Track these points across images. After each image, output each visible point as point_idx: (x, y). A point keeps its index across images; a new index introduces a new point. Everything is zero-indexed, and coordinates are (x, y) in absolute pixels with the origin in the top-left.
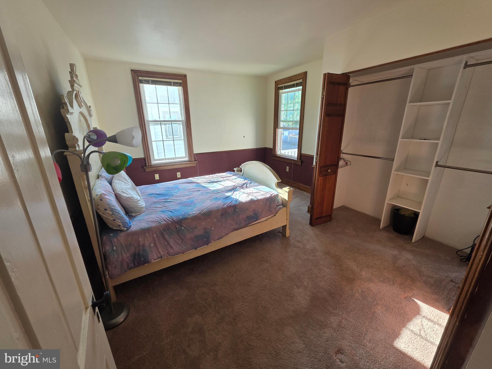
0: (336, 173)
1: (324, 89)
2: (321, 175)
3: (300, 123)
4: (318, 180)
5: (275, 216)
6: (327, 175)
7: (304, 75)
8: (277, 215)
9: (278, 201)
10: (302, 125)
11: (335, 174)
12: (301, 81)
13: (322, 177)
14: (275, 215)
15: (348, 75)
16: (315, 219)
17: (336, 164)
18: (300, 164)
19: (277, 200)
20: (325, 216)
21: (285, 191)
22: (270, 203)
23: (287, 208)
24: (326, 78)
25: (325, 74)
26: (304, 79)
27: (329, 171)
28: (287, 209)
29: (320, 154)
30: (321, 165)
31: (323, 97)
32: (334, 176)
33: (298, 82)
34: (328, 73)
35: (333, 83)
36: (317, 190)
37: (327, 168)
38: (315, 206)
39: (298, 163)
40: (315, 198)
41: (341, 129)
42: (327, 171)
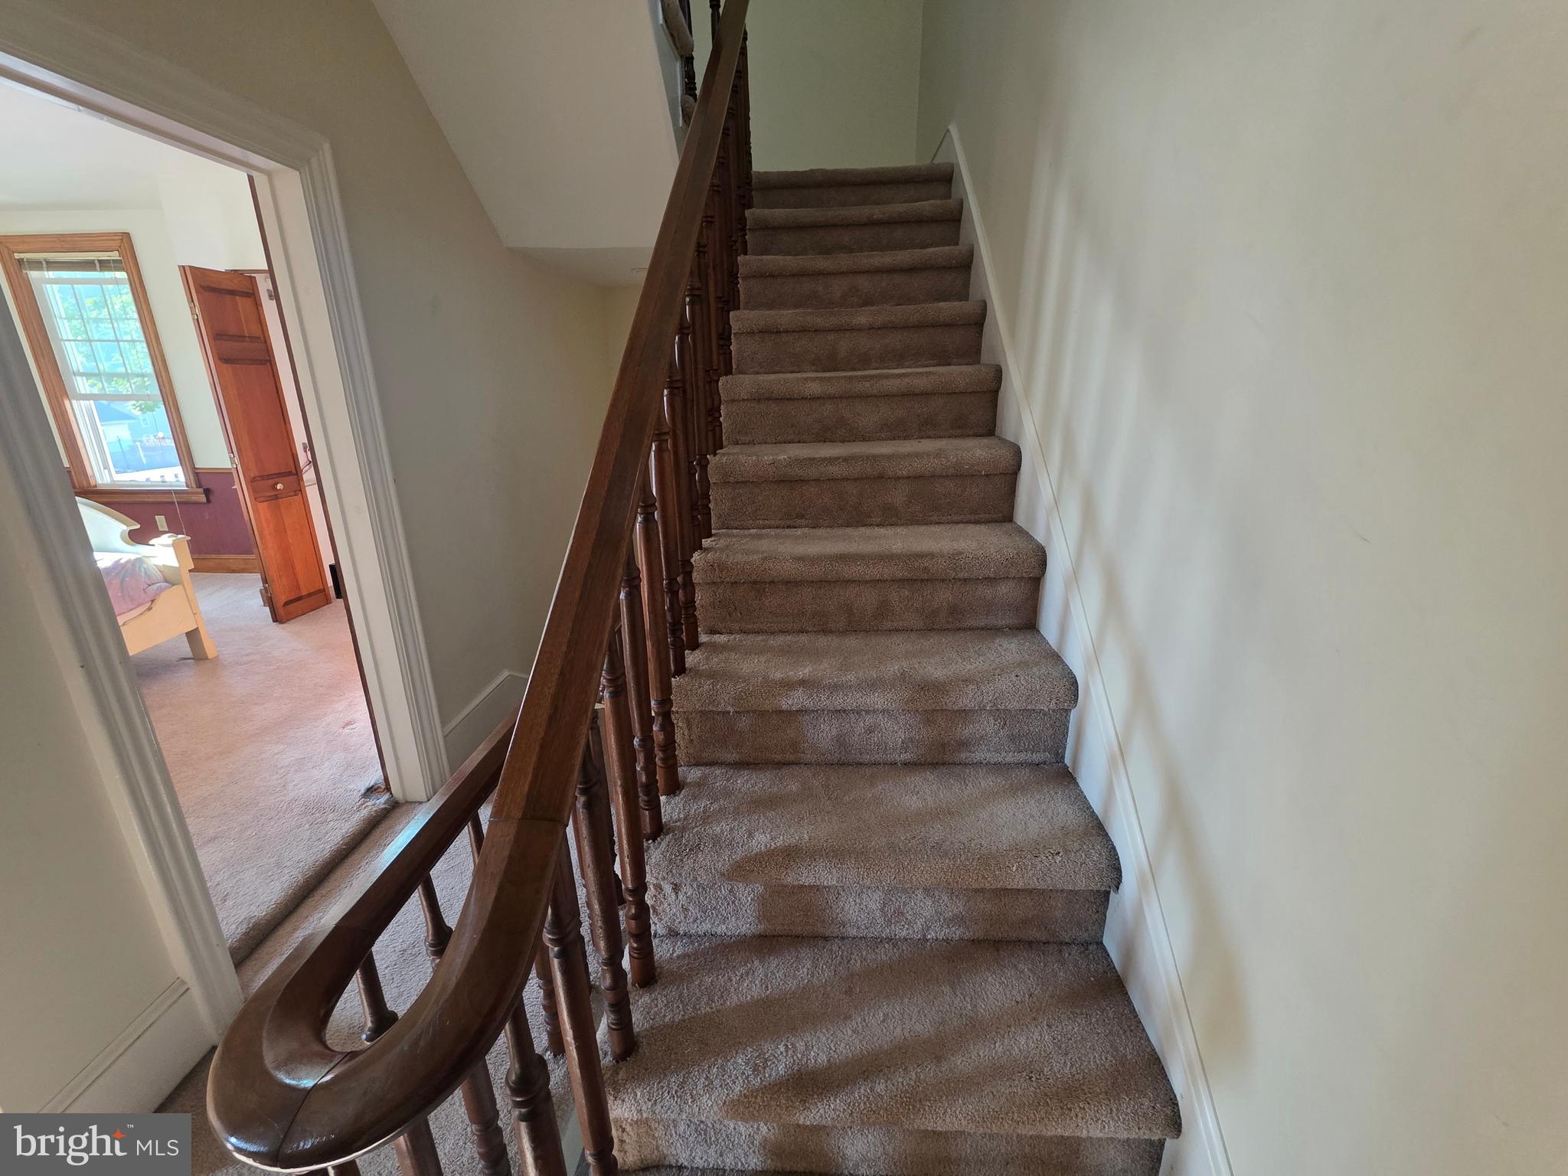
0: (301, 491)
1: (193, 302)
2: (261, 499)
4: (256, 511)
5: (150, 612)
6: (276, 497)
7: (122, 240)
8: (156, 607)
9: (146, 573)
11: (300, 494)
12: (115, 255)
13: (265, 503)
14: (150, 609)
15: (250, 277)
16: (284, 606)
18: (205, 500)
19: (143, 569)
20: (310, 595)
21: (163, 545)
22: (122, 581)
23: (183, 585)
24: (190, 281)
25: (184, 267)
26: (124, 253)
27: (279, 486)
28: (185, 589)
29: (239, 450)
30: (253, 478)
31: (197, 319)
32: (299, 498)
33: (104, 256)
34: (191, 267)
35: (214, 290)
36: (261, 534)
37: (271, 482)
38: (273, 573)
39: (194, 498)
40: (263, 554)
41: (278, 393)
42: (274, 487)
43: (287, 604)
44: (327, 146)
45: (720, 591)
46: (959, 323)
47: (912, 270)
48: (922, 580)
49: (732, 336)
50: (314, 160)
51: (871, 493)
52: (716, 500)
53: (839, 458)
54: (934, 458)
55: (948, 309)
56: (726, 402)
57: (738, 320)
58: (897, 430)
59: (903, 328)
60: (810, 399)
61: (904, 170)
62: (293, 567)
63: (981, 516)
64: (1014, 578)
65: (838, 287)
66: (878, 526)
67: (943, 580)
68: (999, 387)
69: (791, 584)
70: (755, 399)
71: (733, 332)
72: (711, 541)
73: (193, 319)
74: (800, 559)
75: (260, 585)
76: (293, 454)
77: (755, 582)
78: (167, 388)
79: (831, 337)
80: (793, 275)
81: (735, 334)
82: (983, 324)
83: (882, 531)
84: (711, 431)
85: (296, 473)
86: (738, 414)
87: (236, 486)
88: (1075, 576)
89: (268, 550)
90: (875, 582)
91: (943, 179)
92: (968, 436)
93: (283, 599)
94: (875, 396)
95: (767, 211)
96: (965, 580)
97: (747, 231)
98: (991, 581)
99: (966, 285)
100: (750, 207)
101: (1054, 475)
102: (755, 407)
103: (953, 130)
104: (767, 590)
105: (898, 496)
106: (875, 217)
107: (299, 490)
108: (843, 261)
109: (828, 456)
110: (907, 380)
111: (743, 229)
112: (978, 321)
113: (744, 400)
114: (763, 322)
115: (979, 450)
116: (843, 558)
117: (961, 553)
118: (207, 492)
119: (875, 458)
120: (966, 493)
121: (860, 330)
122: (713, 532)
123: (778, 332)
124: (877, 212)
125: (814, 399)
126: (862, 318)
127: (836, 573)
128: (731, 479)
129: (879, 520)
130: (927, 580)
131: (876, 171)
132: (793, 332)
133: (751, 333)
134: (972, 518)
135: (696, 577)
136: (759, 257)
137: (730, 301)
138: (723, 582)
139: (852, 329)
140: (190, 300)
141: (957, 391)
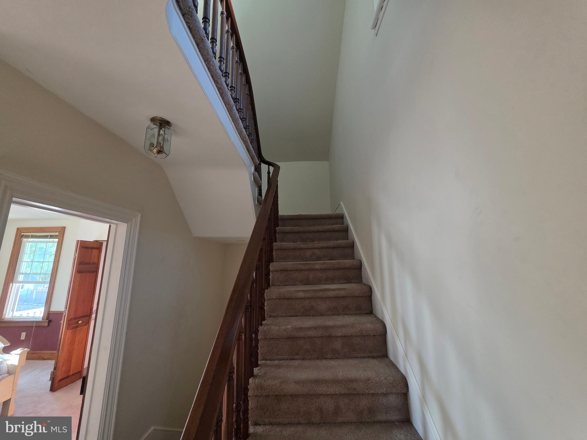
0: (89, 323)
1: (76, 252)
2: (70, 328)
3: (52, 276)
4: (65, 334)
6: (77, 327)
7: (62, 229)
10: (54, 278)
11: (88, 325)
12: (57, 234)
13: (71, 330)
15: (101, 242)
16: (58, 382)
17: (89, 315)
18: (46, 324)
20: (73, 375)
21: (16, 354)
23: (15, 375)
24: (78, 244)
25: (78, 240)
26: (61, 233)
27: (80, 322)
29: (69, 307)
30: (70, 318)
31: (75, 258)
32: (87, 326)
33: (53, 234)
34: (81, 241)
35: (86, 248)
36: (63, 345)
37: (77, 320)
38: (60, 364)
39: (43, 324)
40: (60, 355)
41: (95, 283)
42: (78, 322)
43: (60, 380)
44: (140, 216)
45: (260, 400)
46: (353, 268)
47: (334, 248)
48: (354, 394)
49: (271, 272)
50: (134, 220)
51: (326, 343)
52: (261, 346)
53: (312, 328)
54: (351, 328)
55: (348, 262)
56: (267, 299)
57: (273, 266)
58: (335, 312)
59: (333, 269)
60: (300, 298)
61: (327, 215)
62: (71, 361)
63: (374, 354)
64: (395, 393)
65: (308, 253)
66: (330, 359)
67: (363, 394)
68: (372, 295)
69: (294, 396)
70: (278, 299)
71: (271, 270)
72: (258, 370)
73: (74, 258)
74: (297, 382)
75: (52, 370)
76: (91, 308)
77: (277, 396)
78: (53, 279)
79: (306, 272)
80: (292, 249)
81: (272, 271)
82: (361, 269)
83: (333, 363)
84: (260, 315)
85: (90, 316)
86: (271, 304)
87: (62, 322)
88: (424, 399)
89: (63, 353)
90: (332, 395)
91: (341, 218)
92: (363, 314)
93: (60, 378)
94: (325, 298)
95: (283, 228)
96: (373, 394)
97: (277, 234)
98: (385, 395)
99: (353, 253)
100: (278, 226)
101: (402, 341)
102: (278, 302)
103: (342, 203)
104: (282, 399)
105: (338, 345)
106: (319, 230)
107: (88, 323)
108: (310, 245)
109: (308, 326)
110: (336, 292)
111: (276, 233)
112: (359, 267)
113: (274, 299)
114: (282, 267)
115: (368, 325)
116: (317, 382)
117: (369, 380)
118: (50, 322)
119: (326, 328)
120: (366, 343)
121: (317, 270)
122: (259, 362)
123: (287, 271)
124: (320, 228)
125: (302, 299)
126: (318, 265)
127: (314, 391)
128: (268, 337)
129: (331, 356)
130: (356, 394)
131: (319, 215)
132: (293, 270)
133: (277, 271)
134: (370, 355)
135: (250, 393)
136: (281, 243)
137: (271, 260)
138: (262, 395)
139: (314, 270)
140: (76, 251)
141: (356, 296)
